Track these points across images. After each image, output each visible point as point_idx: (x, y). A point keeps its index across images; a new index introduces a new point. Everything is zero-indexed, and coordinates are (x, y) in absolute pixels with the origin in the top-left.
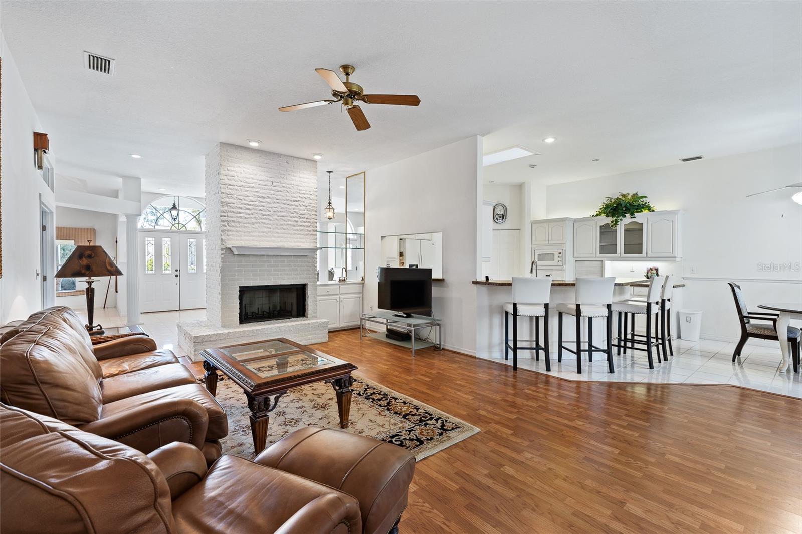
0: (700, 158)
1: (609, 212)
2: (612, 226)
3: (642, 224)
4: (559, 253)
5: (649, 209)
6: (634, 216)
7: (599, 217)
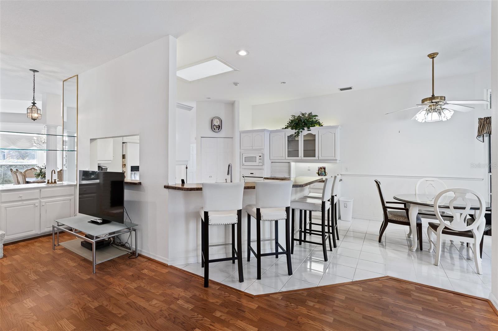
0: (350, 88)
1: (293, 126)
2: (295, 136)
3: (315, 135)
4: (260, 156)
5: (320, 124)
6: (309, 129)
7: (287, 129)
